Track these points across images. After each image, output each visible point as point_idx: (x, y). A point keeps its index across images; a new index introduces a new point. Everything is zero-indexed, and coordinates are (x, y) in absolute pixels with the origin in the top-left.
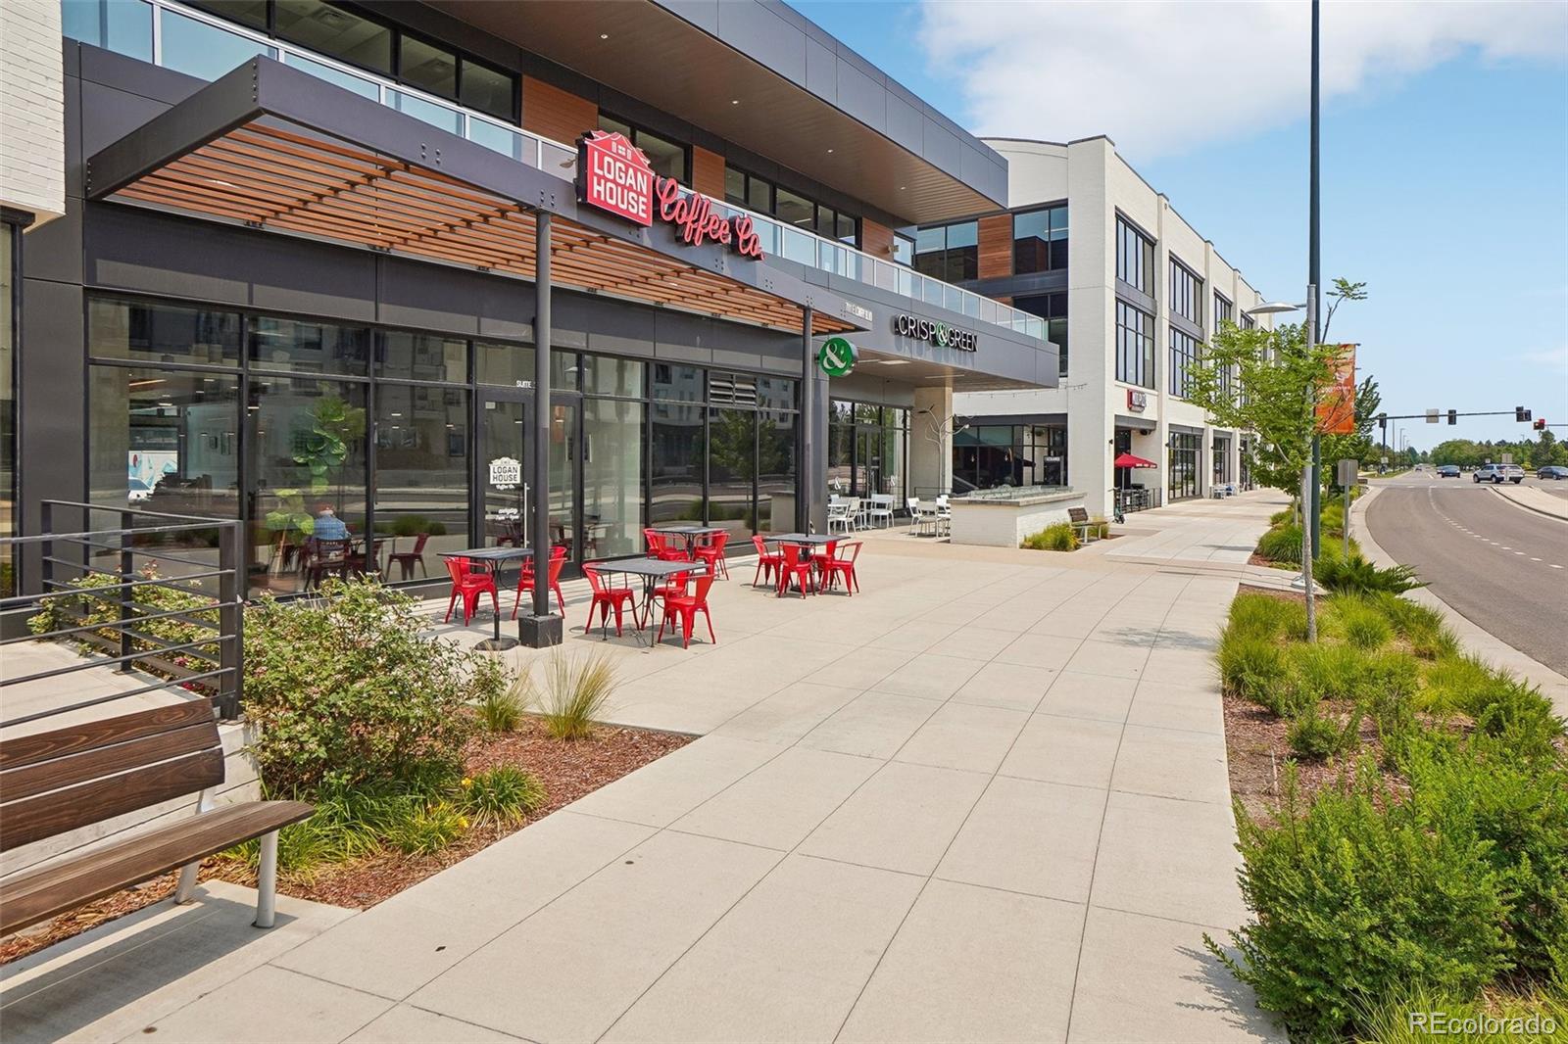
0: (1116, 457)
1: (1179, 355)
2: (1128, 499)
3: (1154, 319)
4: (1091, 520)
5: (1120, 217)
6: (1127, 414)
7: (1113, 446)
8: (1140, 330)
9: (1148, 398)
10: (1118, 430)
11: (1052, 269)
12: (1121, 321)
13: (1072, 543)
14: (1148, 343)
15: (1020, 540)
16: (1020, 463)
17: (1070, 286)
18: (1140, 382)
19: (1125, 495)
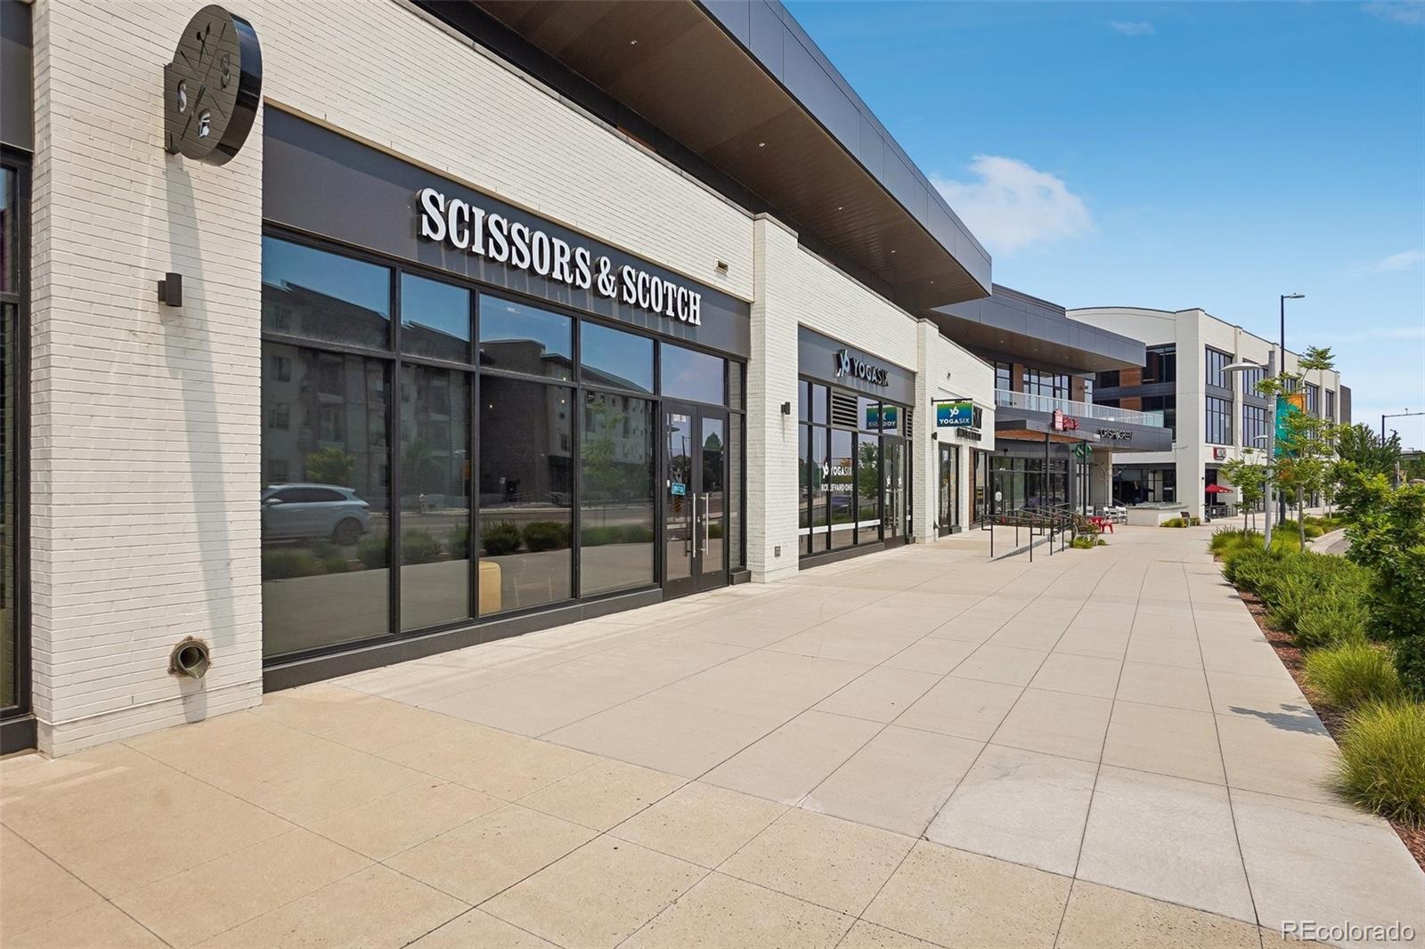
0: (1206, 487)
1: (1251, 421)
2: (1214, 511)
3: (1232, 403)
4: (1191, 517)
5: (1208, 348)
6: (1213, 461)
7: (1204, 481)
8: (1222, 411)
9: (1227, 451)
10: (1207, 471)
11: (1167, 381)
12: (1209, 408)
13: (1184, 525)
14: (1228, 418)
15: (1160, 524)
16: (1147, 491)
17: (1177, 392)
18: (1222, 442)
19: (1212, 508)
